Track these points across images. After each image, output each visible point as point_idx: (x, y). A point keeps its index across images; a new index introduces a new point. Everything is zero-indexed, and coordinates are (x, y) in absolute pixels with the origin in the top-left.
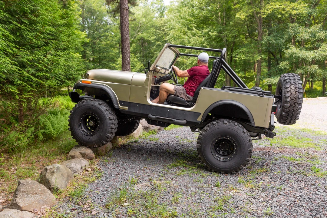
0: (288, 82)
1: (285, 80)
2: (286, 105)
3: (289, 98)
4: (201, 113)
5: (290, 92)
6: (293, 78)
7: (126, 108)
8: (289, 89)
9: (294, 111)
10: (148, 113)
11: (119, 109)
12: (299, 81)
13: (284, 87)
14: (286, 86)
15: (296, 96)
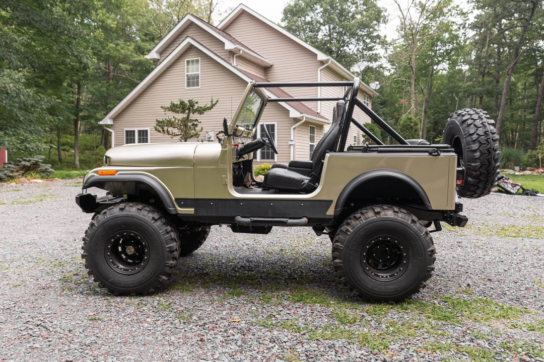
0: (471, 124)
1: (464, 122)
2: (473, 164)
3: (478, 151)
4: (332, 201)
5: (477, 141)
6: (477, 116)
7: (190, 211)
8: (475, 137)
9: (489, 173)
10: (233, 215)
11: (179, 215)
12: (488, 120)
13: (465, 135)
14: (469, 131)
15: (489, 146)
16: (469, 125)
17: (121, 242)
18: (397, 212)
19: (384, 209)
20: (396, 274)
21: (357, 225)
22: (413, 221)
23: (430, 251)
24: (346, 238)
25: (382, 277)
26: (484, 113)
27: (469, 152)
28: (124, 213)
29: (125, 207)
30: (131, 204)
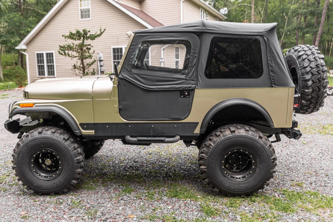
0: (305, 59)
1: (299, 57)
2: (306, 91)
3: (311, 80)
4: (198, 123)
5: (310, 72)
6: (311, 52)
7: (92, 132)
8: (308, 69)
9: (318, 97)
10: (124, 135)
11: (83, 136)
12: (319, 55)
13: (301, 67)
14: (303, 65)
15: (319, 77)
16: (303, 60)
17: (40, 156)
18: (248, 131)
19: (238, 128)
20: (247, 176)
21: (217, 140)
22: (260, 137)
23: (273, 159)
24: (209, 151)
25: (237, 178)
26: (316, 49)
27: (303, 81)
28: (42, 135)
29: (42, 131)
30: (46, 129)
